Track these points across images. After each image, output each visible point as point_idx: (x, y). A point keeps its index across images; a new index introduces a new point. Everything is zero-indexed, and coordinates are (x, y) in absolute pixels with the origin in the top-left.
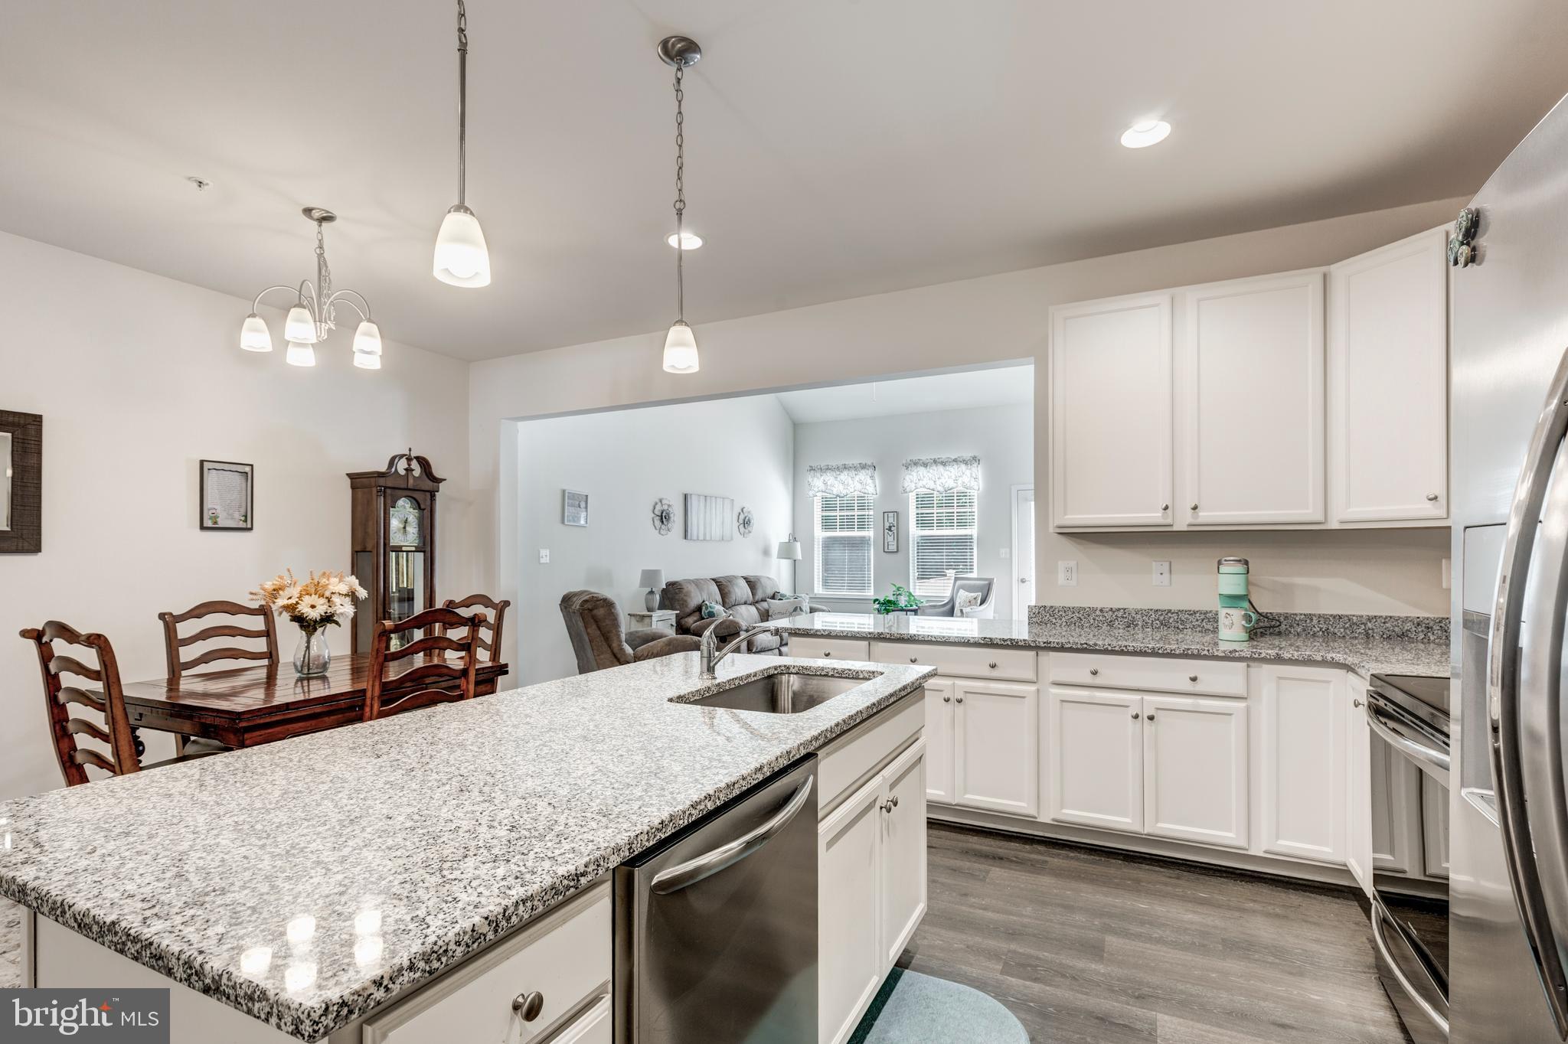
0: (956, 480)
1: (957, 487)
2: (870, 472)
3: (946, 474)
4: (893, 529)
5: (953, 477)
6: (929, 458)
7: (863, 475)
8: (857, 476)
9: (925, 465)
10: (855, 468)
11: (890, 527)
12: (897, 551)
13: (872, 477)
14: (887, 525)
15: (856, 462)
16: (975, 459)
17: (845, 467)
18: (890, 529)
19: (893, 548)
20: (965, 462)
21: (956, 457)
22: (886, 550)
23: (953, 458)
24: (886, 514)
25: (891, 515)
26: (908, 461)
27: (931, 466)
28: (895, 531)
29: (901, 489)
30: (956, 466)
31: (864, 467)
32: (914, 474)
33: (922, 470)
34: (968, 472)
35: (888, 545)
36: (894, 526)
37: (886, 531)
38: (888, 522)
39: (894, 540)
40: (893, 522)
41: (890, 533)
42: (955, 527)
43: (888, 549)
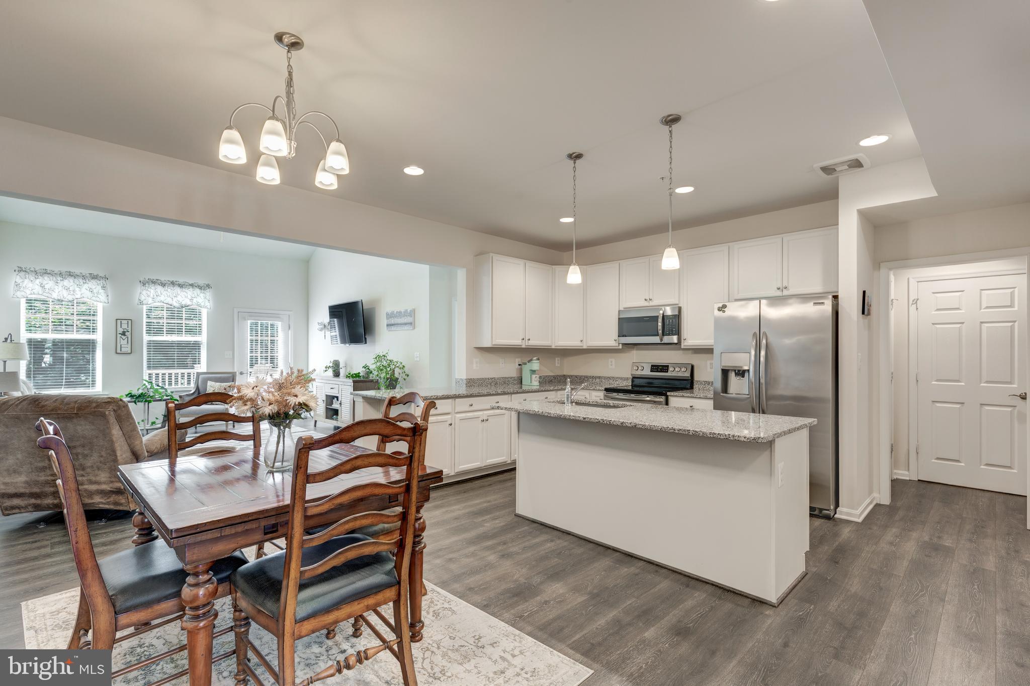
0: (191, 300)
1: (192, 305)
2: (102, 282)
3: (183, 294)
4: (126, 334)
5: (189, 297)
6: (167, 279)
7: (95, 285)
8: (86, 285)
9: (163, 285)
10: (84, 277)
11: (123, 332)
12: (131, 353)
13: (103, 287)
14: (120, 330)
15: (86, 272)
16: (208, 286)
17: (70, 275)
18: (124, 334)
19: (127, 349)
20: (200, 288)
21: (193, 282)
22: (119, 352)
23: (191, 283)
24: (119, 322)
25: (124, 322)
26: (147, 279)
27: (168, 286)
28: (129, 336)
29: (137, 301)
30: (191, 289)
31: (94, 277)
32: (152, 291)
33: (159, 289)
34: (202, 295)
35: (121, 347)
36: (128, 332)
37: (119, 336)
38: (121, 327)
39: (128, 343)
40: (126, 327)
41: (123, 336)
42: (184, 335)
43: (121, 351)
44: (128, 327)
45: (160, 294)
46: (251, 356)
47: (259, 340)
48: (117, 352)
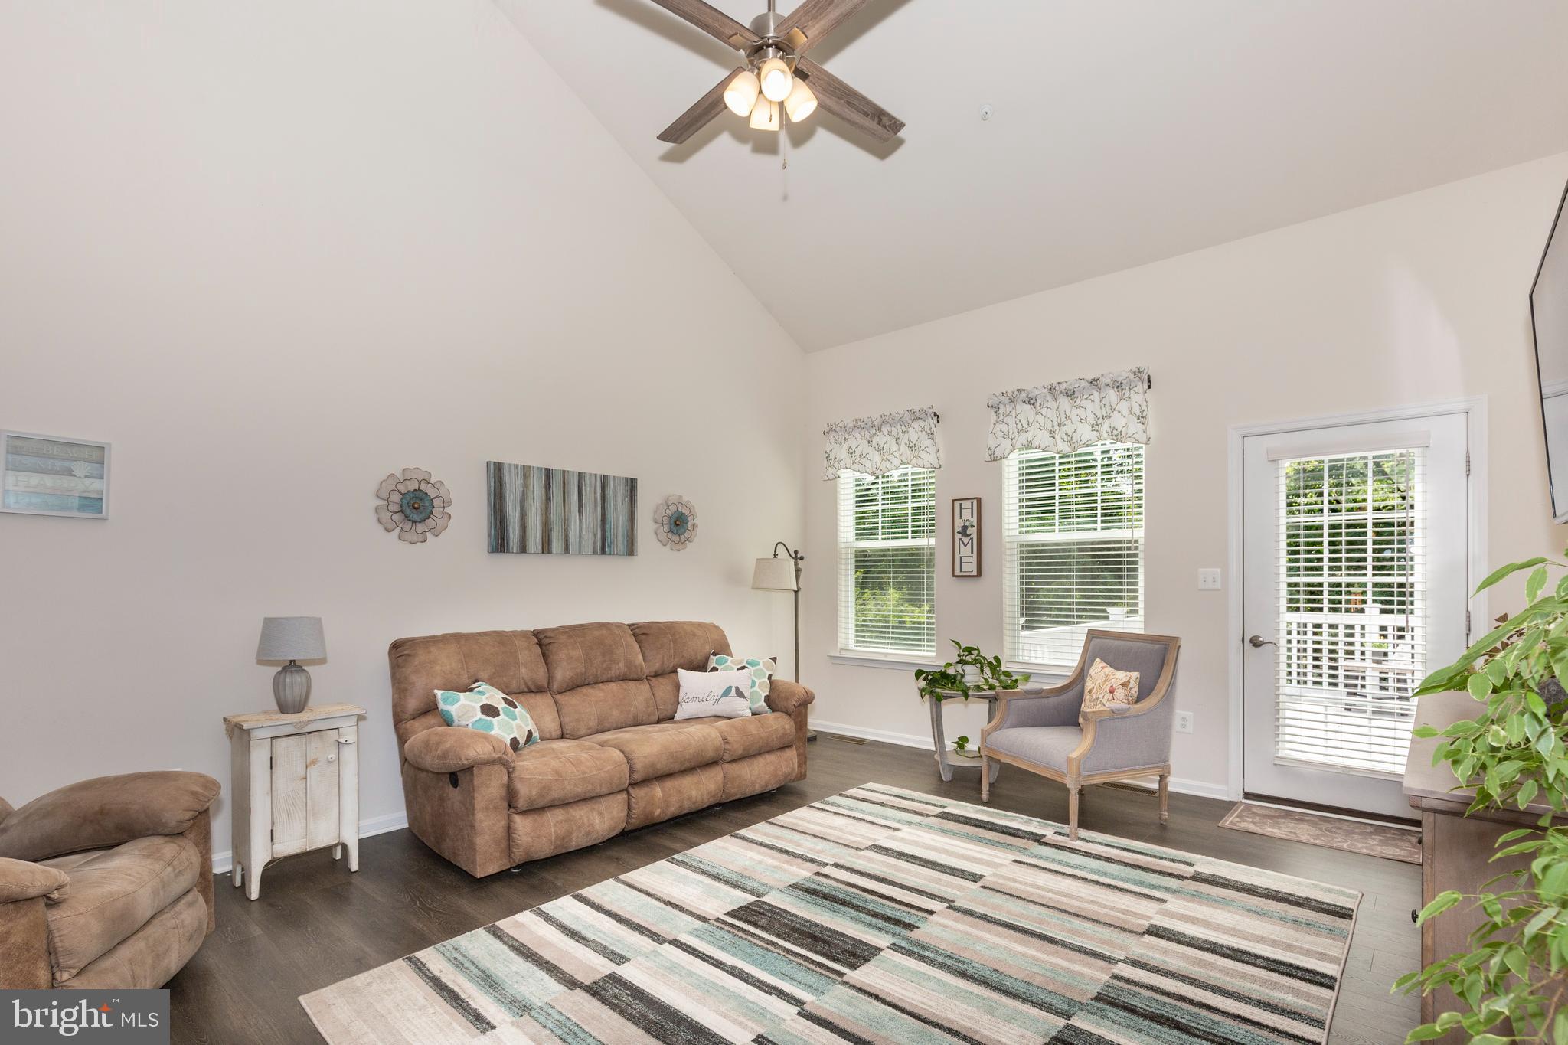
2: (927, 424)
4: (970, 531)
5: (1091, 419)
6: (1038, 385)
7: (917, 433)
8: (906, 435)
9: (1033, 400)
10: (902, 421)
11: (965, 528)
12: (979, 574)
13: (932, 435)
14: (959, 525)
16: (1138, 378)
17: (885, 421)
18: (964, 532)
19: (971, 568)
21: (1097, 378)
22: (957, 572)
23: (1092, 379)
24: (957, 505)
25: (966, 504)
26: (998, 397)
27: (1042, 402)
28: (975, 537)
29: (986, 454)
30: (1096, 397)
31: (914, 416)
32: (1013, 422)
34: (1124, 406)
35: (961, 563)
36: (972, 526)
37: (958, 536)
38: (961, 518)
39: (972, 553)
40: (969, 518)
41: (964, 539)
42: (1099, 525)
43: (961, 571)
44: (972, 517)
45: (1025, 426)
46: (1290, 585)
47: (1326, 527)
48: (956, 574)
